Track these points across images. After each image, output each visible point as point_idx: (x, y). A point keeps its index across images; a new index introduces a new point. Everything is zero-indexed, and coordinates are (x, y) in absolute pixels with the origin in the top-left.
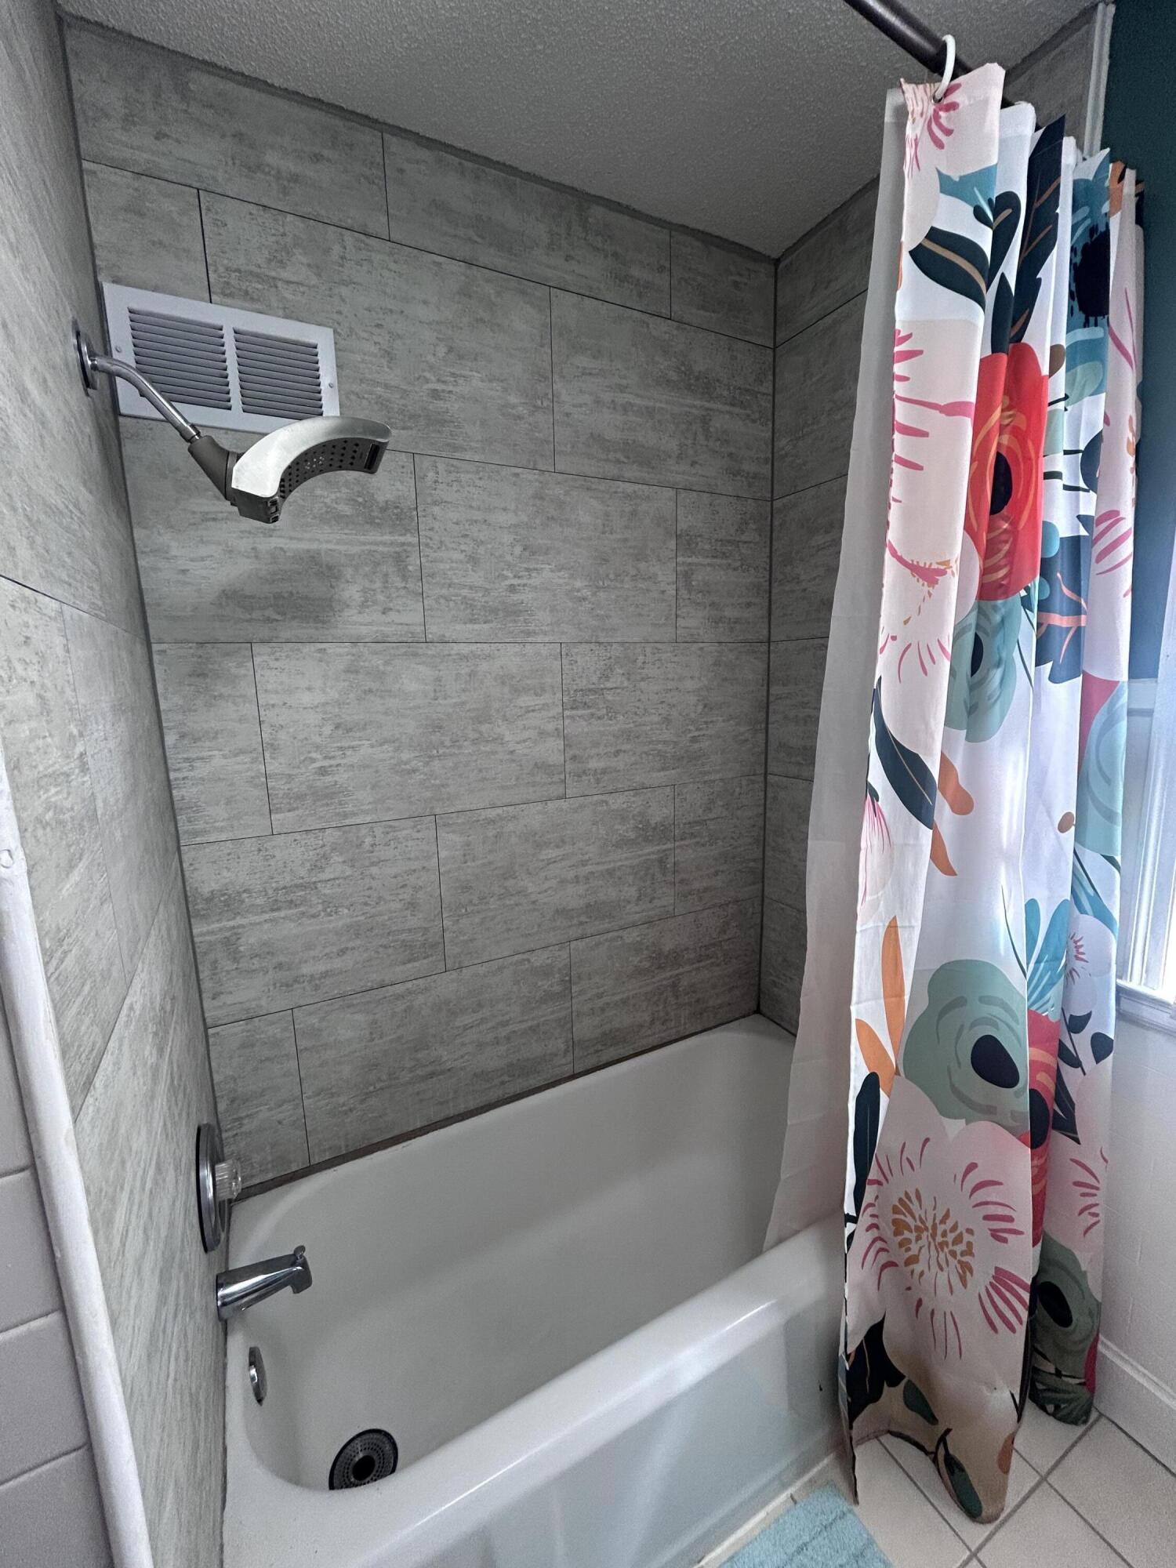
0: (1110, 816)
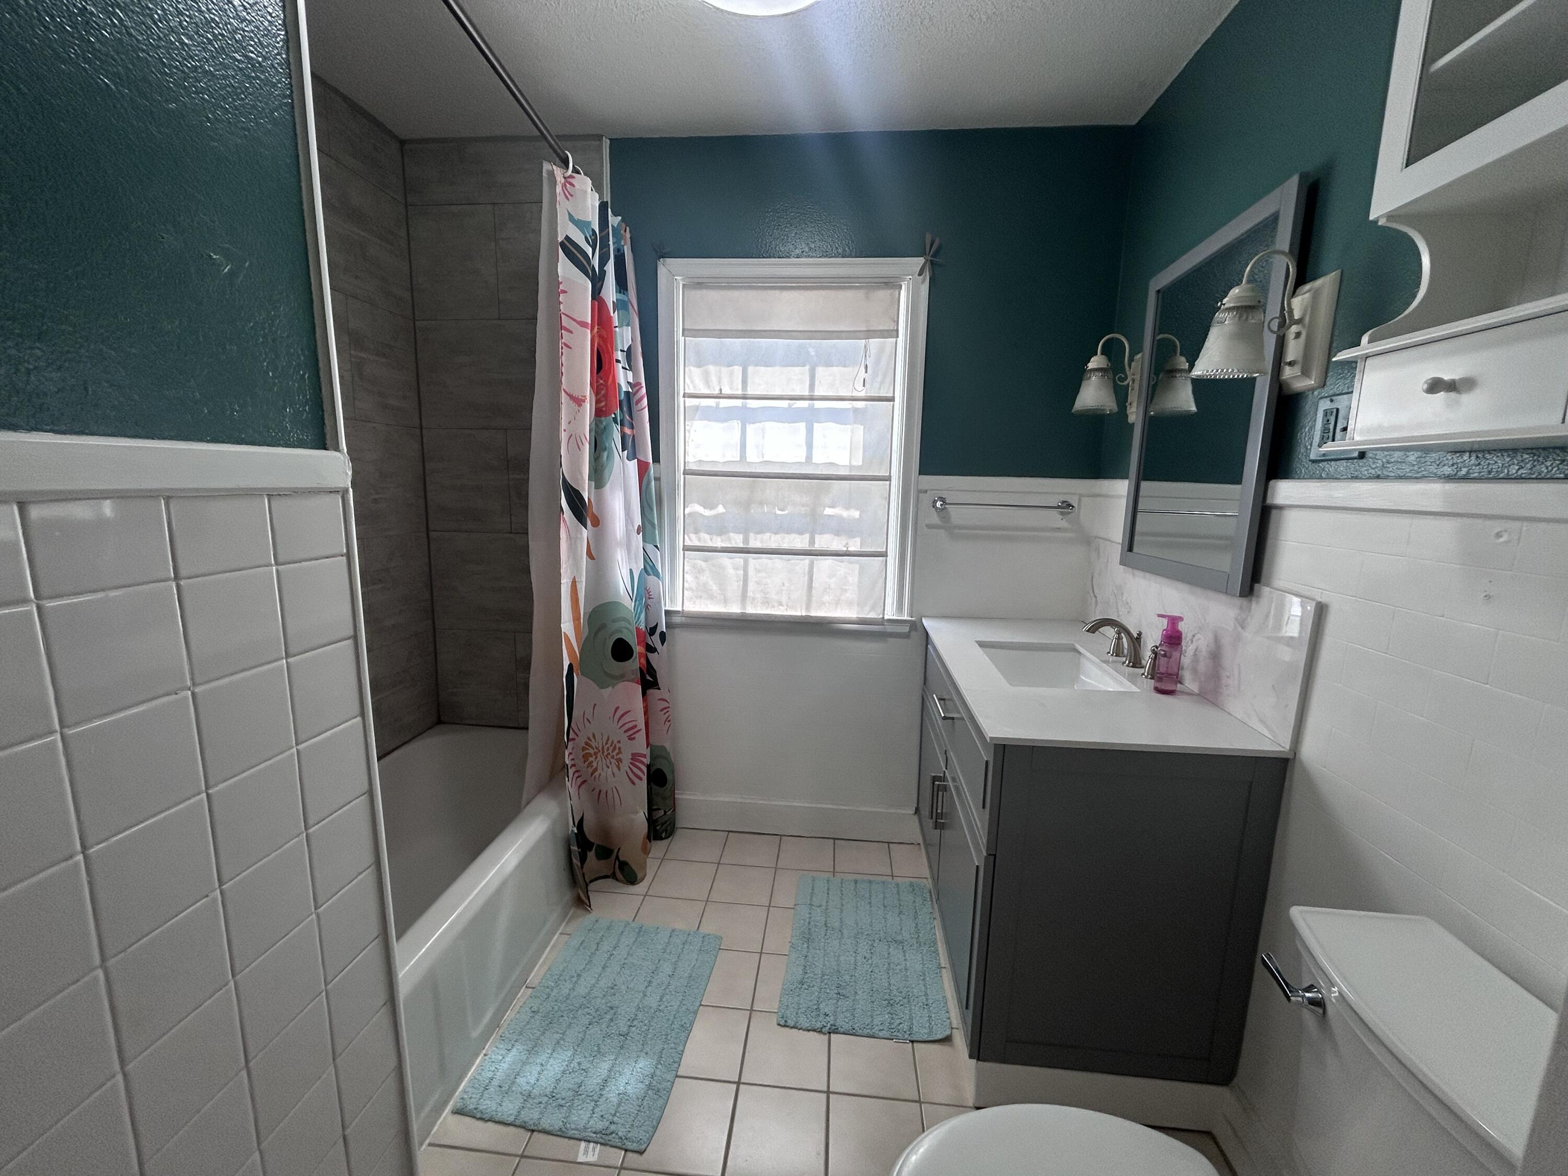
0: (653, 525)
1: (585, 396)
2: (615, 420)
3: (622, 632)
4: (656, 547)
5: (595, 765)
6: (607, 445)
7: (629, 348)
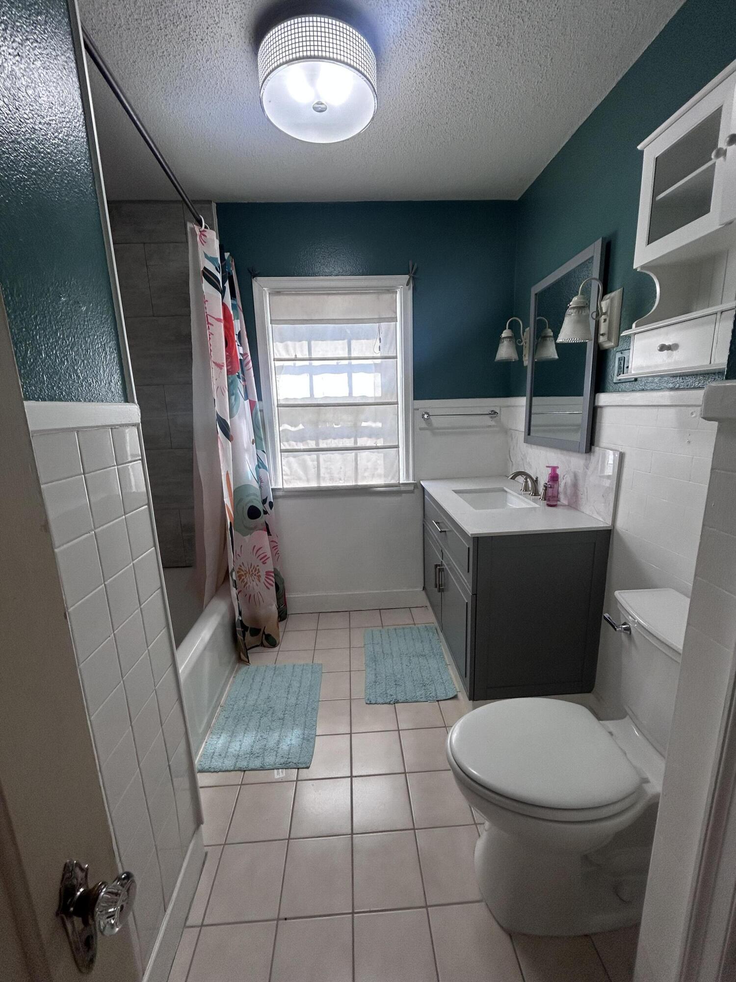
0: (261, 440)
1: (223, 363)
2: (239, 377)
3: (253, 502)
4: (264, 451)
5: (245, 580)
6: (234, 392)
7: (239, 333)
